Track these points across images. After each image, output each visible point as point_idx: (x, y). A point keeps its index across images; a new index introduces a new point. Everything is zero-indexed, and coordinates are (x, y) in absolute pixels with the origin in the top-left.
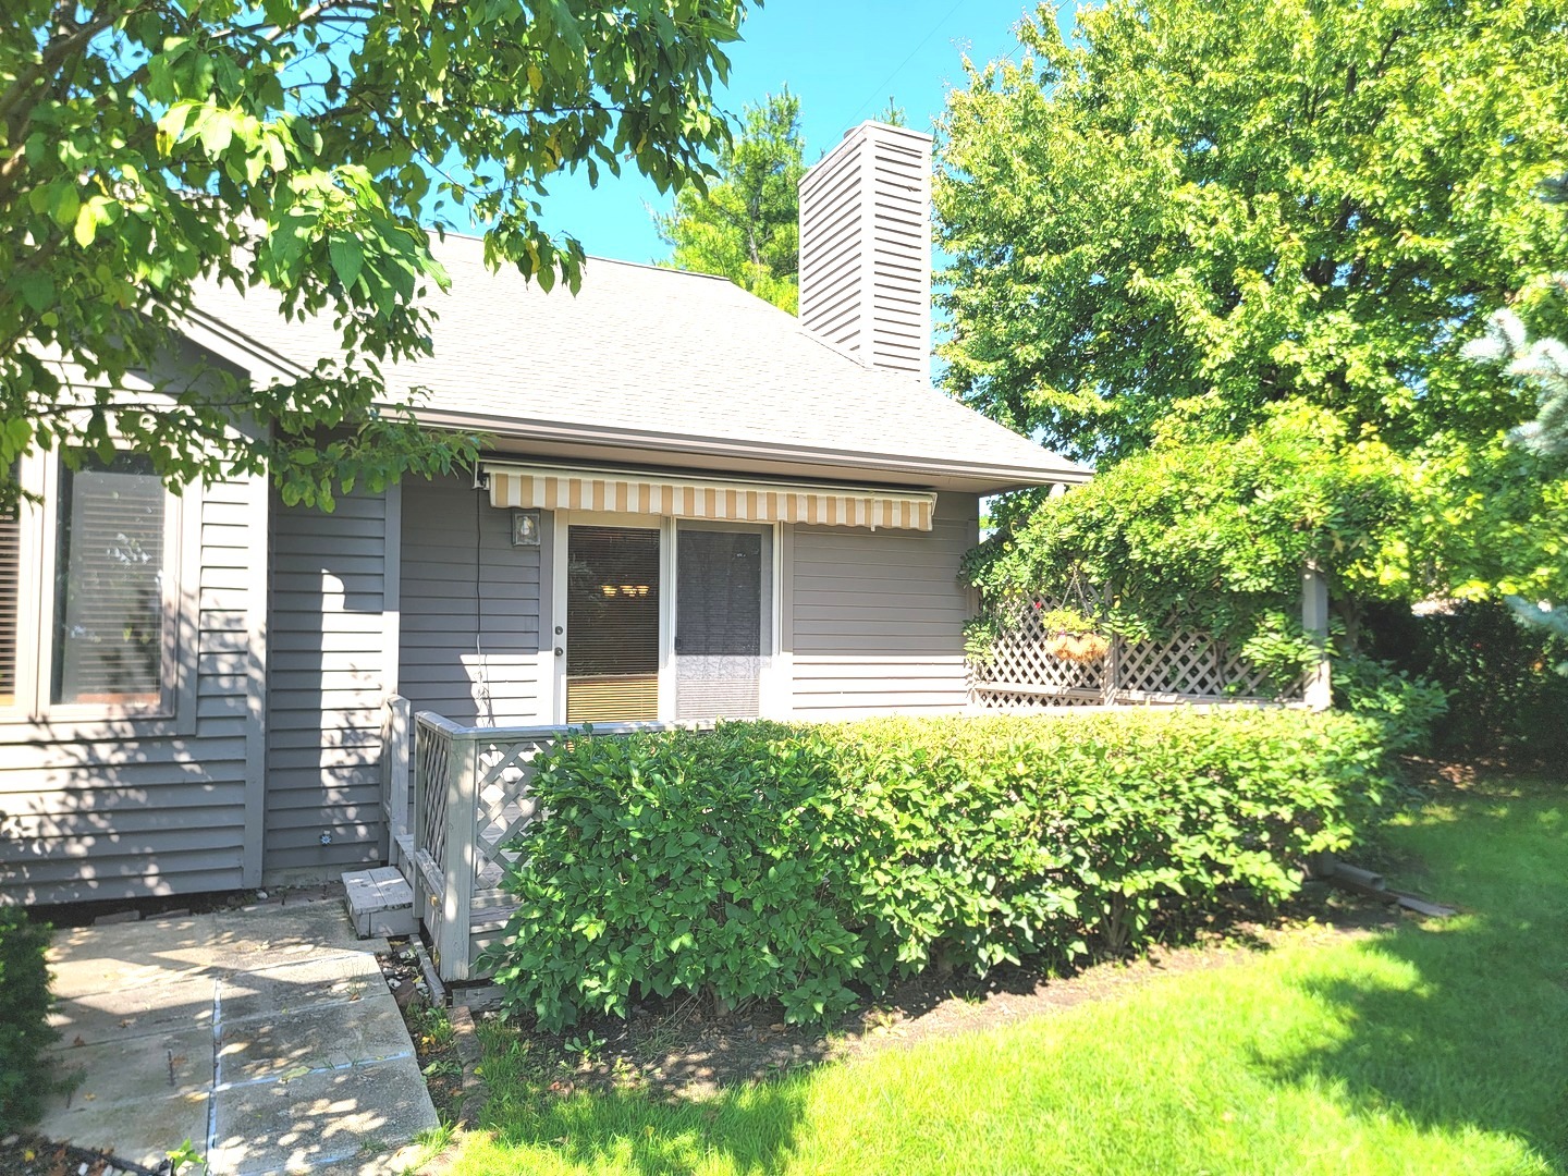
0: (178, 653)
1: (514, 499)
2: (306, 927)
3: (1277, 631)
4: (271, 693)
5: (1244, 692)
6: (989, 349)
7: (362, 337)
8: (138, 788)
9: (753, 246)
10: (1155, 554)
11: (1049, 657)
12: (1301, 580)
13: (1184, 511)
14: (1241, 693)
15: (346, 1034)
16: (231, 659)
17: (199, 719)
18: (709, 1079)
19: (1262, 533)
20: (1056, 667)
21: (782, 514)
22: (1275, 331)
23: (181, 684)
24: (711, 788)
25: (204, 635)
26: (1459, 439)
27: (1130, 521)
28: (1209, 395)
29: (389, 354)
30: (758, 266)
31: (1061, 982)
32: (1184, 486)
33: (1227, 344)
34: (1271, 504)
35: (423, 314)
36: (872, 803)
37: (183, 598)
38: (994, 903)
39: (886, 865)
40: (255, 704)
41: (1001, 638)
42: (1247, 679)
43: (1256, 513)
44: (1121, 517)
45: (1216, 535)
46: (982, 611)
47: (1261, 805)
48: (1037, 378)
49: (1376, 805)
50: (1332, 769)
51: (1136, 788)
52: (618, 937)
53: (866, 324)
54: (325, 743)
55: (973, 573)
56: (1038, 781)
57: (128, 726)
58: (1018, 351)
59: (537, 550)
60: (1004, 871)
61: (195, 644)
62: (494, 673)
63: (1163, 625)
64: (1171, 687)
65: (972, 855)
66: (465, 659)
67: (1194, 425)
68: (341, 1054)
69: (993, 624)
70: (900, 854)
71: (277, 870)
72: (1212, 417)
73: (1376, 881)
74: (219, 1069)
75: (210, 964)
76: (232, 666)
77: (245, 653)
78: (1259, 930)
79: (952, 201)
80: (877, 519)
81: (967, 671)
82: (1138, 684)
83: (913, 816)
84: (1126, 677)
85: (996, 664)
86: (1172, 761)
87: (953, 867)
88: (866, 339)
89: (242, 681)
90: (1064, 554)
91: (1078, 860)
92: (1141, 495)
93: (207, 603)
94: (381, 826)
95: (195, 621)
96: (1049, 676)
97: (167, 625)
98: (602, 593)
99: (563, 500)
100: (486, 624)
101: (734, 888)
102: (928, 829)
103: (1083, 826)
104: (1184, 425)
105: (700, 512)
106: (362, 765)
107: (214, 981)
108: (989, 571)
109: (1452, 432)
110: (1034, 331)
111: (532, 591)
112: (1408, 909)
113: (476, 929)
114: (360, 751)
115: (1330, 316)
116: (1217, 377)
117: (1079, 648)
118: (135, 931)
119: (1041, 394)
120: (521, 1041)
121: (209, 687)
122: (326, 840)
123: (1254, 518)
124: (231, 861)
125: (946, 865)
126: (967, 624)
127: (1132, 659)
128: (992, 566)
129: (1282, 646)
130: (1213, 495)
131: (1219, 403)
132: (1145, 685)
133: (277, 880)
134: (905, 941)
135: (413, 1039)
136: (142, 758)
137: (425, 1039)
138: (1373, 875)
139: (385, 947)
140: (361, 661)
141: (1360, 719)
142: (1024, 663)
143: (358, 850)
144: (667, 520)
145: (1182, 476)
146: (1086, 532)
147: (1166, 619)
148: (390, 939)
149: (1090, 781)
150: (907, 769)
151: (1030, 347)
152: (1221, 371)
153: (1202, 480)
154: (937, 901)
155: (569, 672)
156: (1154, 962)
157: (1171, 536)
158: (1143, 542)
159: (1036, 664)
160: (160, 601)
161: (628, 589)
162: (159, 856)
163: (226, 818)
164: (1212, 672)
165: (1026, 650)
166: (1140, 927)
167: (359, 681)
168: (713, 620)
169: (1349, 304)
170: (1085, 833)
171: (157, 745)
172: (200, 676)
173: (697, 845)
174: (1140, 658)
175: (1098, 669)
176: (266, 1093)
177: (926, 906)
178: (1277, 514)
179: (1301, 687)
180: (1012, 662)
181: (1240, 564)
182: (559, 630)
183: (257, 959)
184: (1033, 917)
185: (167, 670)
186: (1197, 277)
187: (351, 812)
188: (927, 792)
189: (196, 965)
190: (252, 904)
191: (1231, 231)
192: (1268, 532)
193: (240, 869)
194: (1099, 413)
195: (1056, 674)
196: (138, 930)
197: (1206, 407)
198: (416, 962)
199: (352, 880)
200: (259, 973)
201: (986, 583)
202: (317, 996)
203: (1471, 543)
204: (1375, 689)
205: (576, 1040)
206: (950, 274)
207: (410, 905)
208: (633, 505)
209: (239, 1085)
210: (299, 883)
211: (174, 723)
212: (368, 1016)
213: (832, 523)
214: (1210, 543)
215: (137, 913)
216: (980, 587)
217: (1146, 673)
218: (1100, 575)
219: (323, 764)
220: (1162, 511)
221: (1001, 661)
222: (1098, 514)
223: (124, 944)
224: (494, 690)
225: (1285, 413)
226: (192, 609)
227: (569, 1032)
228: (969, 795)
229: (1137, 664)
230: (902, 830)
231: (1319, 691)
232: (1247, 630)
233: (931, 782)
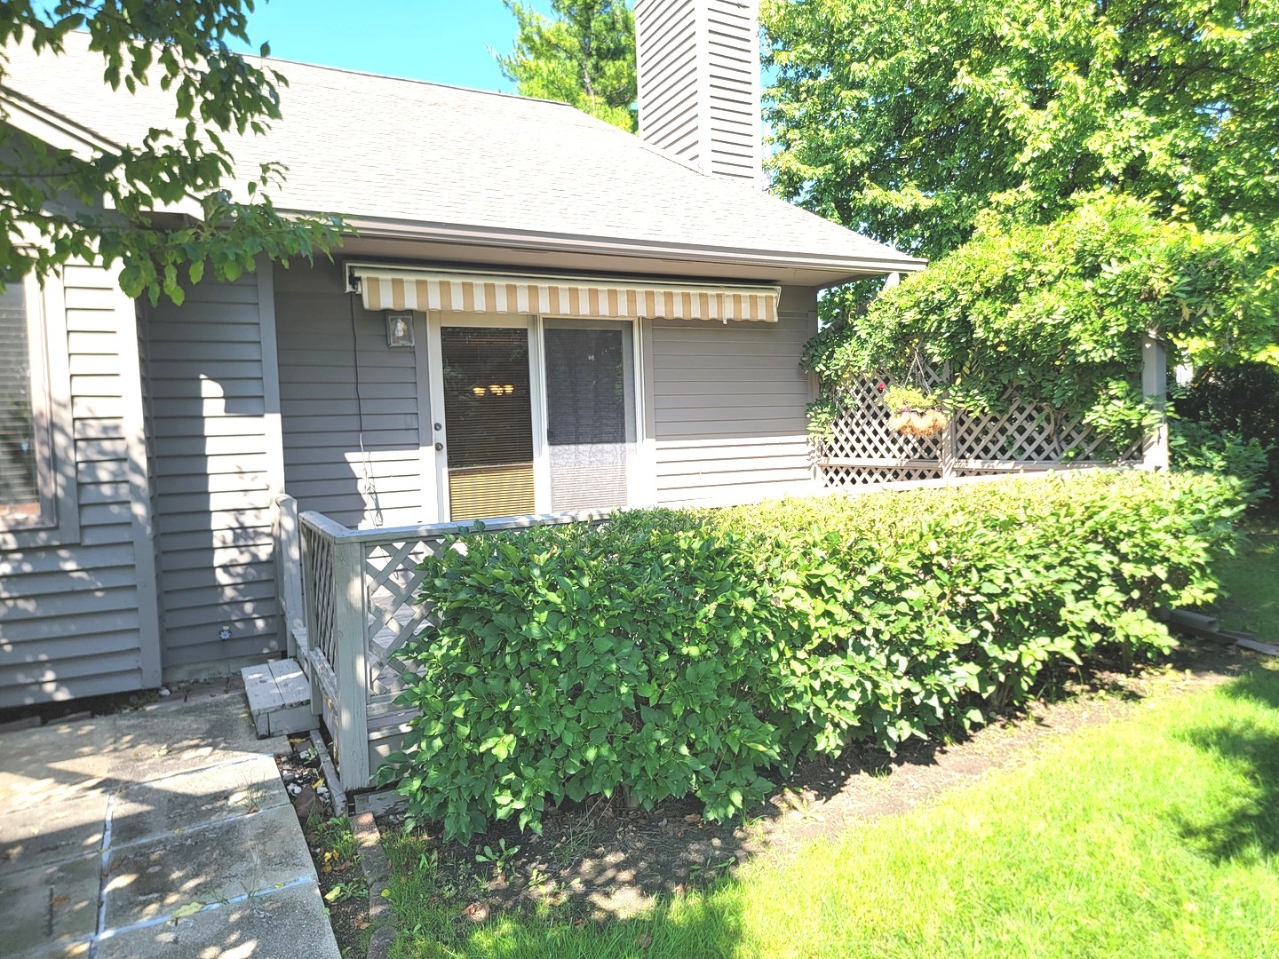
0: (54, 462)
1: (387, 301)
2: (206, 727)
3: (1118, 398)
4: (156, 499)
5: (1081, 457)
6: (816, 154)
7: (198, 101)
8: (26, 598)
9: (587, 80)
10: (998, 332)
11: (887, 433)
12: (1141, 348)
13: (1029, 290)
14: (1080, 458)
15: (242, 857)
16: (112, 466)
17: (82, 528)
18: (632, 883)
19: (1108, 305)
20: (894, 441)
21: (642, 311)
22: (1086, 125)
23: (60, 492)
24: (623, 590)
25: (80, 444)
26: (1247, 220)
27: (973, 301)
28: (1022, 188)
29: (233, 125)
30: (592, 97)
31: (957, 747)
32: (1027, 265)
33: (1046, 136)
34: (1118, 276)
35: (269, 76)
36: (789, 594)
37: (54, 407)
38: (906, 683)
39: (801, 654)
40: (139, 510)
41: (842, 417)
42: (1084, 445)
43: (1102, 286)
44: (965, 298)
45: (1061, 311)
46: (824, 393)
47: (1142, 566)
48: (865, 179)
49: (1232, 558)
50: (1201, 528)
51: (1035, 557)
52: (529, 751)
53: (704, 135)
54: (217, 543)
55: (814, 359)
56: (948, 557)
57: (10, 537)
58: (845, 154)
59: (412, 351)
60: (915, 651)
61: (71, 453)
62: (378, 469)
63: (1001, 400)
64: (1008, 455)
65: (886, 637)
66: (350, 456)
67: (1009, 216)
68: (236, 884)
69: (833, 406)
70: (816, 642)
71: (178, 667)
72: (1026, 207)
73: (1211, 623)
74: (104, 909)
75: (104, 775)
76: (113, 473)
77: (125, 460)
78: (1121, 679)
79: (782, 12)
80: (728, 313)
81: (810, 448)
82: (975, 454)
83: (827, 602)
84: (963, 448)
85: (837, 440)
86: (1068, 529)
87: (866, 649)
88: (705, 148)
89: (124, 489)
90: (903, 336)
91: (984, 633)
92: (983, 277)
93: (81, 410)
94: (278, 620)
95: (69, 430)
96: (888, 450)
97: (39, 436)
98: (473, 393)
99: (434, 302)
100: (368, 423)
101: (650, 692)
102: (841, 614)
103: (991, 601)
104: (999, 217)
105: (565, 309)
106: (255, 562)
107: (107, 797)
108: (830, 357)
109: (1239, 215)
110: (857, 136)
111: (409, 391)
112: (1247, 649)
113: (375, 735)
114: (253, 549)
115: (1126, 112)
116: (1029, 170)
117: (922, 424)
118: (36, 738)
119: (873, 194)
120: (430, 851)
121: (89, 495)
122: (225, 636)
123: (1101, 291)
124: (128, 663)
125: (859, 649)
126: (810, 407)
127: (969, 432)
128: (833, 352)
129: (1126, 412)
130: (1056, 273)
131: (1032, 195)
132: (982, 454)
133: (180, 675)
134: (821, 729)
135: (314, 855)
136: (27, 568)
137: (328, 855)
138: (1208, 619)
139: (284, 746)
140: (247, 463)
141: (1221, 478)
142: (864, 439)
143: (257, 642)
144: (533, 318)
145: (1025, 256)
146: (927, 315)
147: (1002, 393)
148: (290, 736)
149: (995, 554)
150: (818, 553)
151: (857, 150)
152: (1032, 165)
153: (1044, 258)
154: (852, 687)
155: (450, 465)
156: (1039, 721)
157: (1016, 313)
158: (986, 321)
159: (876, 440)
160: (31, 411)
161: (495, 389)
162: (54, 663)
163: (120, 623)
164: (1048, 440)
165: (865, 427)
166: (1025, 687)
167: (246, 483)
168: (581, 412)
169: (1141, 102)
170: (993, 607)
171: (43, 555)
172: (80, 485)
173: (611, 651)
174: (977, 431)
175: (935, 442)
176: (152, 940)
177: (842, 693)
178: (1124, 286)
179: (1140, 450)
180: (852, 439)
181: (1086, 336)
182: (438, 427)
183: (153, 768)
184: (942, 692)
185: (44, 479)
186: (1012, 76)
187: (249, 607)
188: (841, 577)
189: (90, 777)
190: (155, 702)
191: (1046, 28)
192: (1114, 304)
193: (139, 670)
194: (922, 208)
195: (894, 449)
196: (38, 737)
197: (1020, 198)
198: (316, 763)
199: (251, 675)
200: (156, 785)
201: (828, 368)
202: (213, 811)
203: (1268, 313)
204: (1200, 448)
205: (487, 850)
206: (773, 92)
207: (308, 702)
208: (502, 304)
209: (124, 929)
210: (202, 677)
211: (56, 533)
212: (267, 832)
213: (687, 318)
214: (1058, 317)
215: (38, 719)
216: (823, 372)
217: (983, 444)
218: (941, 355)
219: (216, 563)
220: (1006, 290)
221: (842, 439)
222: (941, 296)
223: (21, 754)
224: (380, 485)
225: (1089, 202)
226: (65, 417)
227: (479, 840)
228: (882, 577)
229: (974, 436)
230: (817, 618)
231: (1157, 453)
232: (1088, 398)
233: (843, 566)
